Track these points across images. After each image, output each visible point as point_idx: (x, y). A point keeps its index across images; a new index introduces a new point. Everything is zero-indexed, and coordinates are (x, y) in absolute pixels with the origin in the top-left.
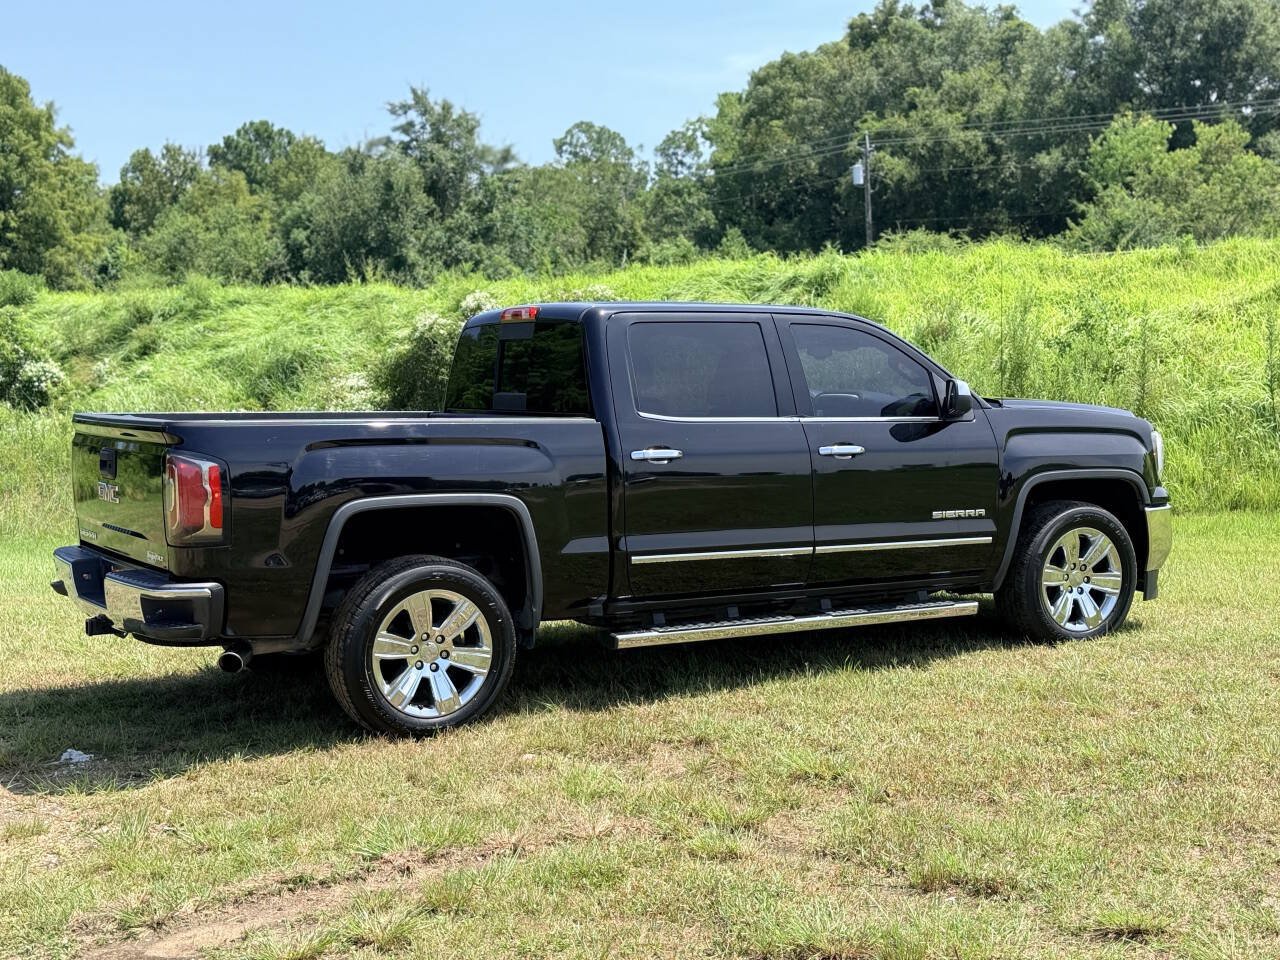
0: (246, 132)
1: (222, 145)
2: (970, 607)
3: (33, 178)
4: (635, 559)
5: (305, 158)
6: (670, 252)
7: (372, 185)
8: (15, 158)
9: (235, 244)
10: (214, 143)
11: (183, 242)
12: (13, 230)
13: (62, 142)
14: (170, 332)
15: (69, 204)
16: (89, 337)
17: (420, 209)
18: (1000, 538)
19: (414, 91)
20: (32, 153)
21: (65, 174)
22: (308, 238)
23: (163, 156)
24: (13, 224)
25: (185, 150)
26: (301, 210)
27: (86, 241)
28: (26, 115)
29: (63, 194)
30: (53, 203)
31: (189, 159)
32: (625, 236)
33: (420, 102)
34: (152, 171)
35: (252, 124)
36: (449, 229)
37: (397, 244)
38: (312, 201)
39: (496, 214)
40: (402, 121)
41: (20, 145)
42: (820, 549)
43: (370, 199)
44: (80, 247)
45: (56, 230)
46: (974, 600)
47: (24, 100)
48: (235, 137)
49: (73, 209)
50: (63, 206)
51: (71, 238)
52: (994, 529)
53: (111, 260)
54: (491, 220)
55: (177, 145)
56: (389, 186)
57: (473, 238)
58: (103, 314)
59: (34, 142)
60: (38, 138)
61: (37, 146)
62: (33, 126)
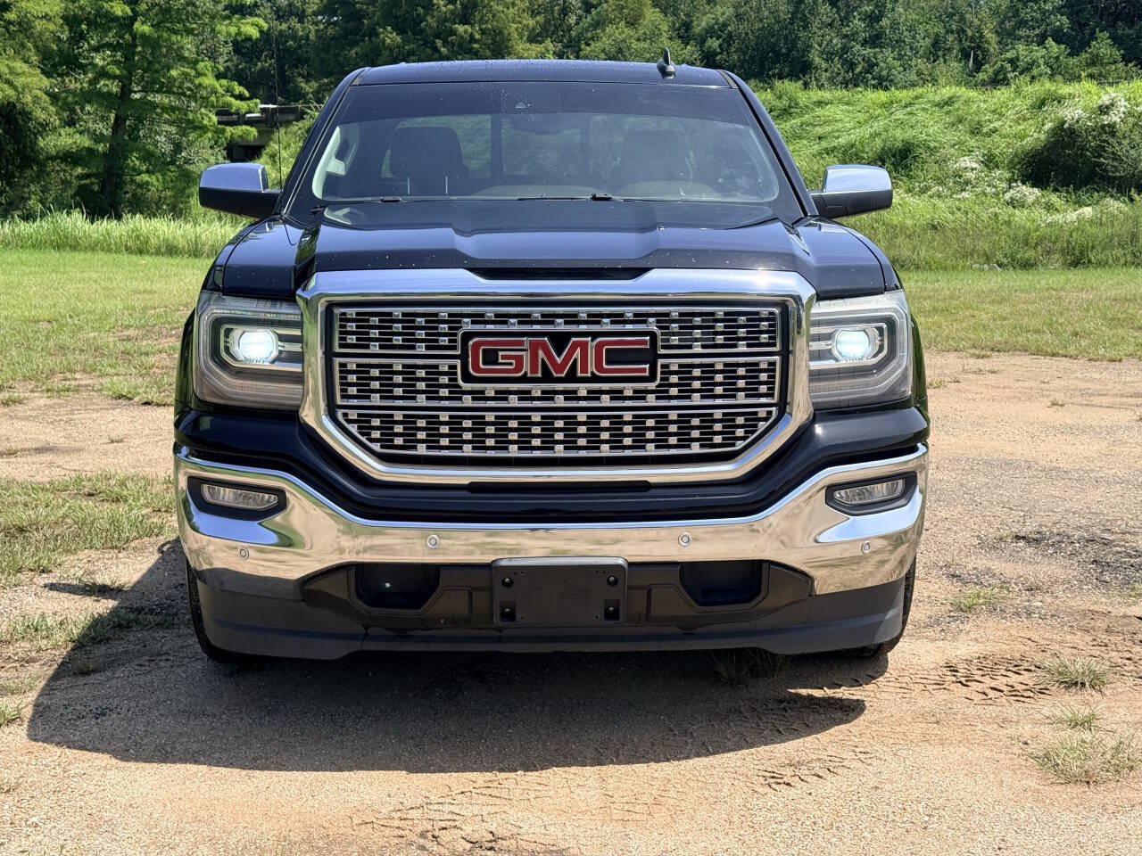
6: (1039, 54)
12: (476, 41)
17: (824, 19)
26: (713, 21)
30: (507, 17)
32: (972, 39)
36: (846, 36)
38: (723, 14)
39: (885, 22)
43: (784, 11)
54: (881, 27)
57: (864, 43)
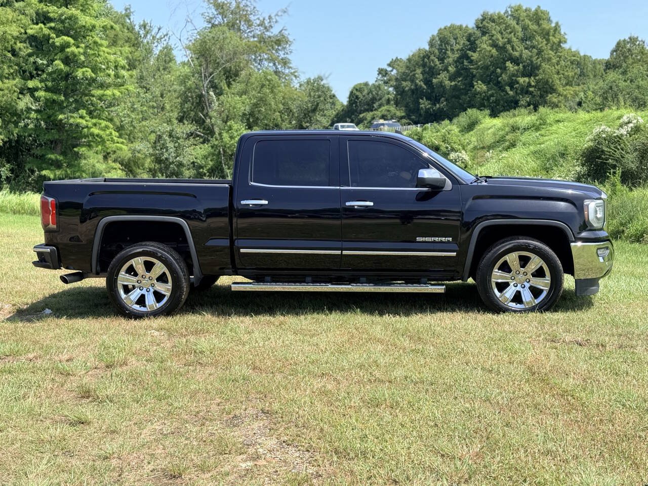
2: (440, 289)
3: (543, 60)
4: (242, 251)
8: (535, 51)
9: (638, 87)
12: (532, 86)
13: (561, 41)
15: (561, 72)
18: (462, 253)
20: (544, 48)
21: (560, 57)
24: (533, 84)
25: (640, 39)
27: (569, 90)
28: (544, 29)
29: (558, 67)
30: (552, 72)
31: (641, 43)
34: (621, 51)
41: (539, 44)
42: (345, 252)
44: (565, 93)
45: (554, 85)
46: (443, 285)
49: (563, 74)
50: (558, 73)
51: (561, 89)
52: (458, 249)
53: (584, 99)
55: (636, 36)
59: (545, 42)
60: (548, 40)
61: (546, 44)
62: (546, 35)
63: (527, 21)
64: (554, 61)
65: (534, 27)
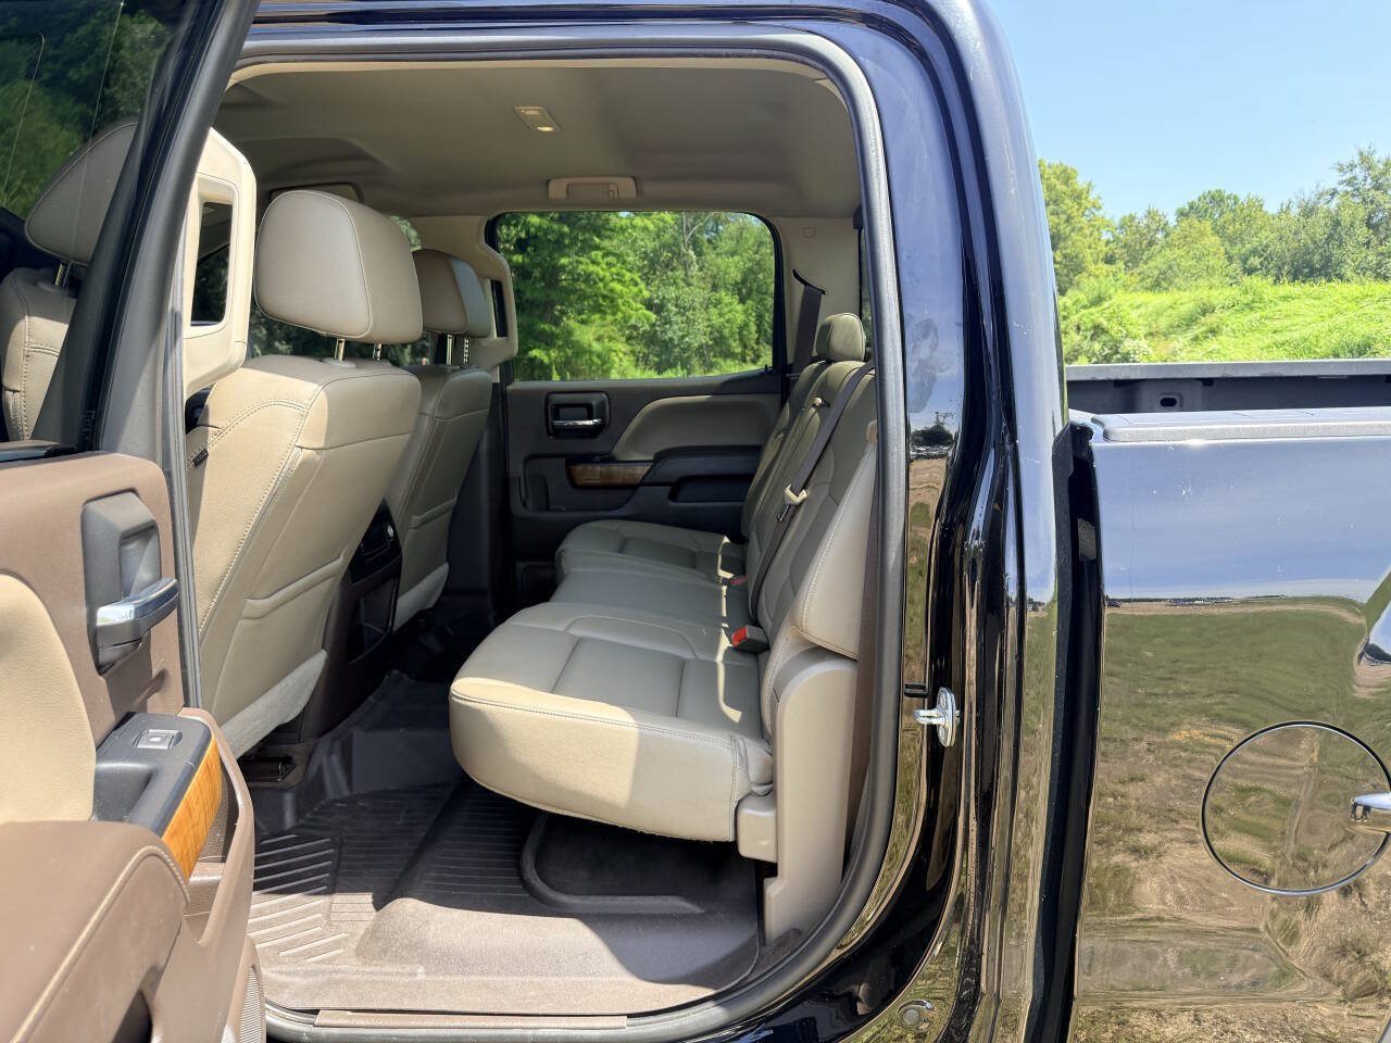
0: (1205, 198)
1: (1187, 207)
3: (1073, 230)
5: (1249, 214)
7: (1322, 222)
8: (1064, 217)
10: (1181, 206)
11: (1170, 268)
13: (1094, 207)
14: (1232, 320)
15: (1093, 246)
16: (1163, 323)
17: (1360, 239)
19: (1361, 154)
20: (1075, 214)
21: (1094, 226)
22: (1261, 264)
23: (1146, 217)
26: (1258, 244)
28: (1074, 191)
29: (1091, 240)
30: (1084, 246)
33: (1365, 160)
35: (1209, 192)
37: (1337, 265)
40: (1348, 176)
41: (1068, 209)
43: (1320, 233)
45: (1085, 261)
47: (1074, 181)
48: (1197, 202)
50: (1090, 248)
51: (1092, 268)
55: (1155, 209)
56: (1337, 223)
58: (1171, 307)
59: (1077, 207)
60: (1080, 204)
61: (1078, 210)
62: (1077, 197)
63: (1053, 180)
64: (1087, 232)
65: (1060, 187)
